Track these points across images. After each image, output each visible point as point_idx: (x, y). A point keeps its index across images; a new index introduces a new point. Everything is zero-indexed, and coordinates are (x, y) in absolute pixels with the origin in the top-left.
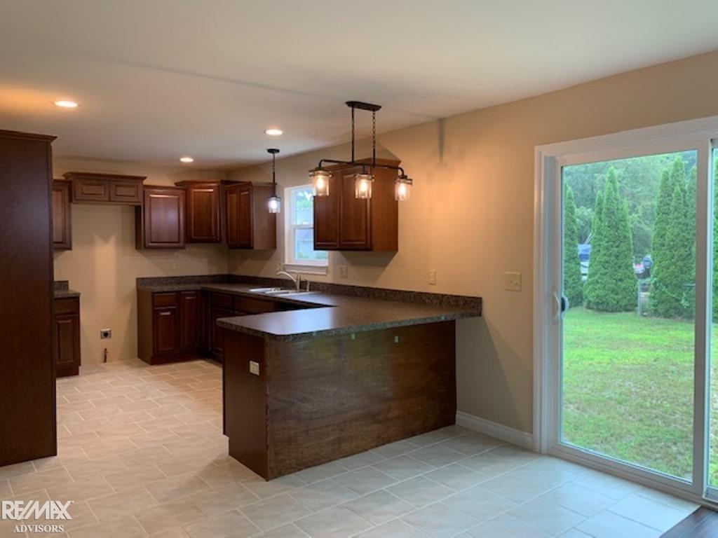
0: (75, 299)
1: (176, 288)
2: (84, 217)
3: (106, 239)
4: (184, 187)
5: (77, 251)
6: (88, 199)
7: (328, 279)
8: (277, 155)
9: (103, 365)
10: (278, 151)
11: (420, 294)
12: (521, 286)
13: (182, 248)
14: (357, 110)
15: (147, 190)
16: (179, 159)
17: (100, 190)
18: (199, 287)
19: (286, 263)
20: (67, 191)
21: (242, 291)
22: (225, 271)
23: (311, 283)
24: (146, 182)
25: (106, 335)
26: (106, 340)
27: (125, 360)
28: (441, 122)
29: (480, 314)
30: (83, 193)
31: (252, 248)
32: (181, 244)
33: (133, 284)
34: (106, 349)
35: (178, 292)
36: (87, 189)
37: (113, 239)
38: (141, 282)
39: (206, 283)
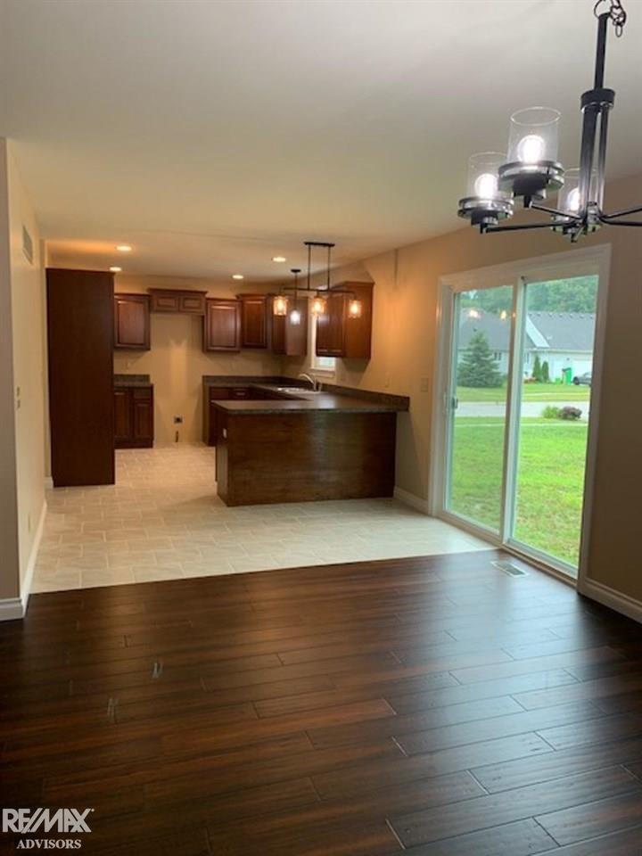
0: (151, 388)
1: (229, 385)
2: (162, 325)
3: (178, 343)
4: (241, 299)
5: (155, 350)
6: (164, 310)
7: (333, 382)
8: (299, 274)
9: (174, 444)
10: (299, 271)
11: (381, 394)
12: (427, 387)
13: (238, 352)
14: (312, 247)
15: (209, 301)
16: (231, 277)
17: (171, 302)
18: (247, 385)
19: (313, 367)
20: (147, 304)
21: (292, 393)
22: (278, 374)
23: (324, 385)
24: (207, 296)
25: (178, 420)
26: (178, 425)
27: (194, 442)
28: (396, 251)
29: (407, 410)
30: (158, 305)
31: (285, 354)
32: (236, 349)
33: (200, 381)
34: (177, 433)
35: (231, 388)
36: (162, 302)
37: (184, 343)
38: (206, 378)
39: (254, 382)
